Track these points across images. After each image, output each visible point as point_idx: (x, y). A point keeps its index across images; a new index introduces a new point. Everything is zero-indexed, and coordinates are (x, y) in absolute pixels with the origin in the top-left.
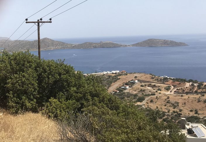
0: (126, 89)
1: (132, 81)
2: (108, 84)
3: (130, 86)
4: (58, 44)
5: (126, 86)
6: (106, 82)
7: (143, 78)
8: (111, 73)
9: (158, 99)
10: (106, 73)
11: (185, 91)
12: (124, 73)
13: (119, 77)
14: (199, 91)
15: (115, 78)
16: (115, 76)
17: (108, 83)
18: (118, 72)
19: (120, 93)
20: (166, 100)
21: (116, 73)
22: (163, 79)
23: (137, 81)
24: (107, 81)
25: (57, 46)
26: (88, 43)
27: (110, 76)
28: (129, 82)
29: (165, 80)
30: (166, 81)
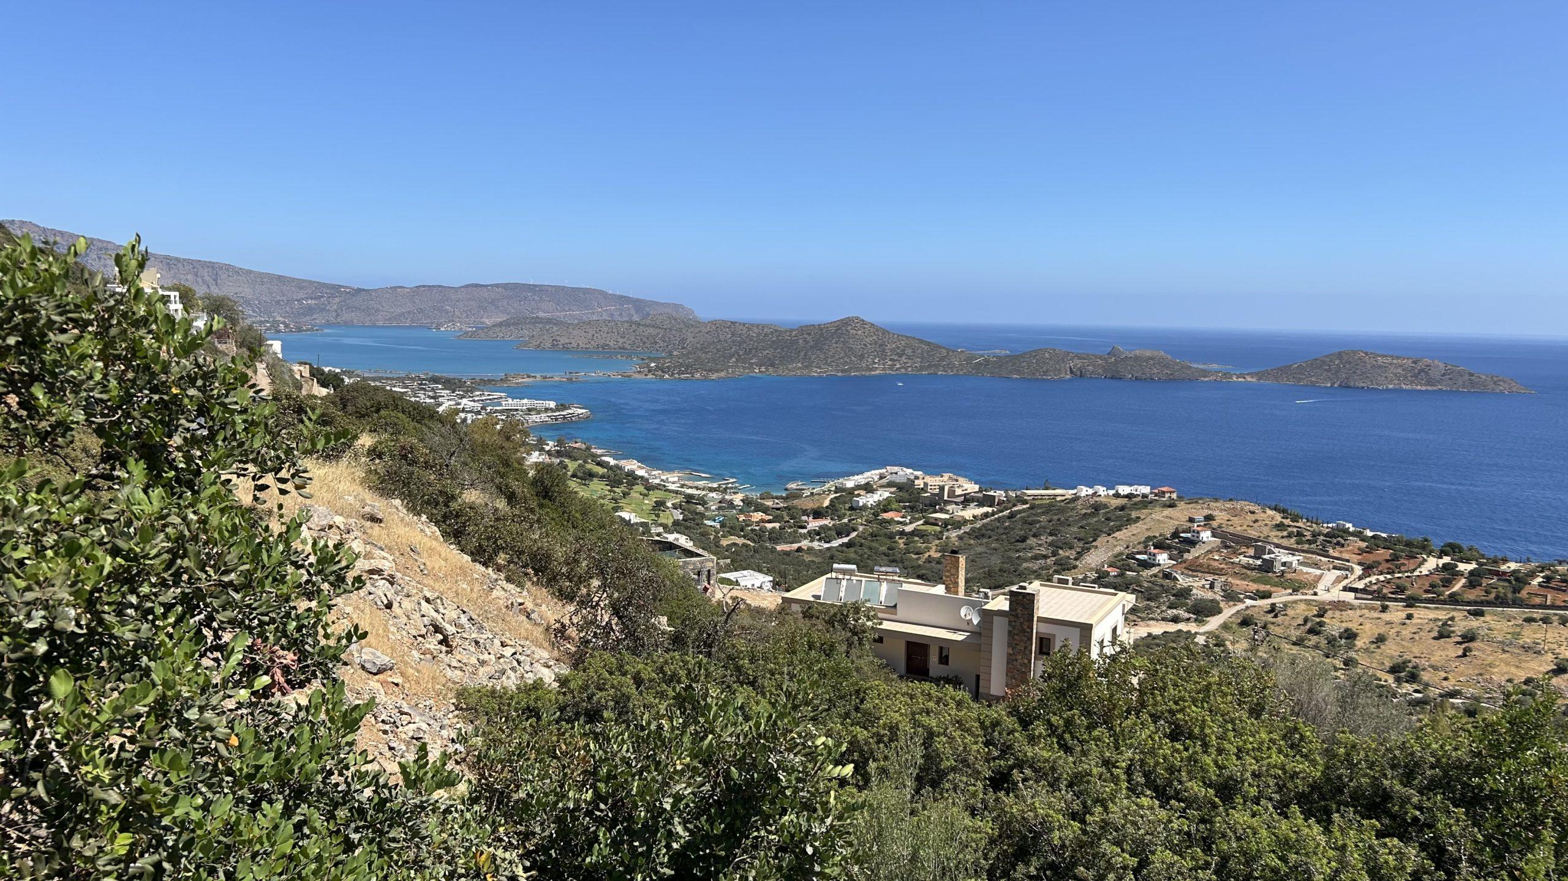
0: (1154, 565)
1: (1189, 535)
2: (1079, 540)
3: (1175, 552)
4: (909, 352)
5: (1156, 551)
6: (1075, 529)
7: (1238, 526)
8: (1111, 492)
9: (1276, 616)
10: (1091, 491)
11: (1408, 593)
12: (1167, 495)
13: (1134, 514)
14: (1472, 595)
15: (1119, 518)
16: (1122, 508)
17: (1082, 535)
18: (1146, 490)
19: (1119, 580)
20: (1306, 620)
21: (1129, 496)
22: (1326, 535)
23: (1209, 533)
24: (1082, 527)
25: (903, 359)
26: (1047, 355)
27: (1097, 507)
28: (1175, 535)
29: (1335, 541)
30: (1338, 543)
